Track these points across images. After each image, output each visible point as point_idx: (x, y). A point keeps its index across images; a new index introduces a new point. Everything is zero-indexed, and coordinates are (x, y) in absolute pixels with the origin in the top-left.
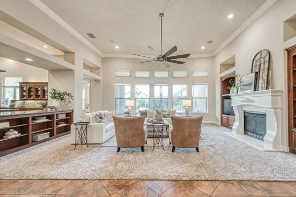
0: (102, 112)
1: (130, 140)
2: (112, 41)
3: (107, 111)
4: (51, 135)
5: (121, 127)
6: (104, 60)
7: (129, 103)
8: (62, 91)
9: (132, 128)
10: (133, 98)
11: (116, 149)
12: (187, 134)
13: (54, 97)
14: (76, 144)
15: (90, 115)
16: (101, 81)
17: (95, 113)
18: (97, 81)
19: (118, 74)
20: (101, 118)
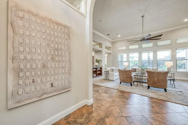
0: (113, 68)
1: (125, 79)
2: (117, 34)
3: (115, 68)
4: (97, 75)
5: (121, 74)
6: (113, 43)
7: (126, 64)
8: (99, 59)
9: (126, 74)
10: (128, 61)
11: (120, 83)
12: (156, 80)
13: (96, 62)
14: (105, 79)
15: (109, 68)
16: (112, 54)
17: (110, 68)
18: (110, 54)
19: (120, 49)
20: (113, 70)
